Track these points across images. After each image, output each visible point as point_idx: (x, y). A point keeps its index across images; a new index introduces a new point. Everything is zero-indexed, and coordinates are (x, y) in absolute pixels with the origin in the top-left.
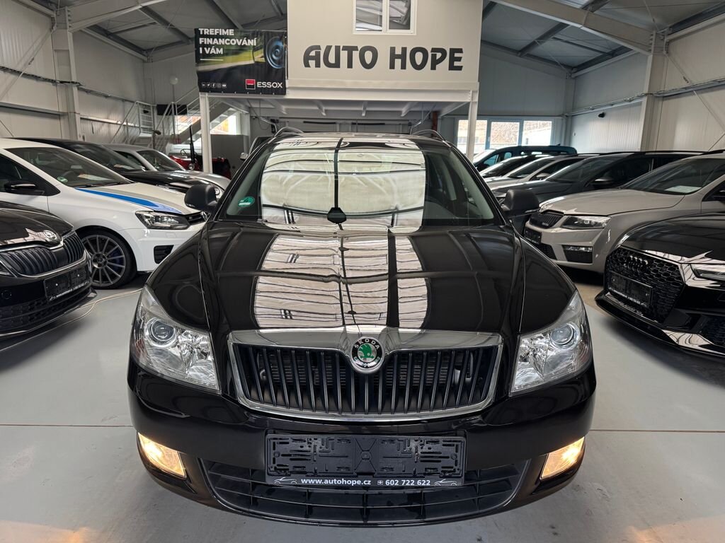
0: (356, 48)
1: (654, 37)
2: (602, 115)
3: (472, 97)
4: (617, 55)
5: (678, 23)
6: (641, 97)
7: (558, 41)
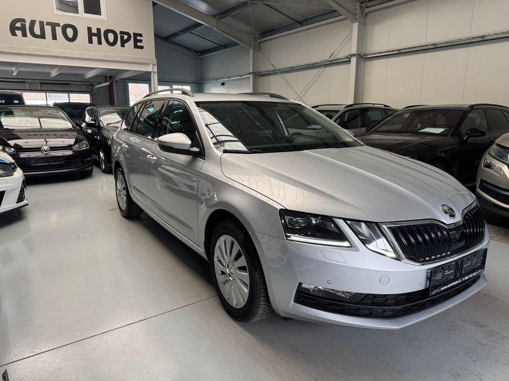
0: (58, 25)
1: (252, 39)
2: (223, 84)
3: (153, 69)
4: (227, 47)
5: (264, 33)
6: (249, 74)
7: (193, 35)
